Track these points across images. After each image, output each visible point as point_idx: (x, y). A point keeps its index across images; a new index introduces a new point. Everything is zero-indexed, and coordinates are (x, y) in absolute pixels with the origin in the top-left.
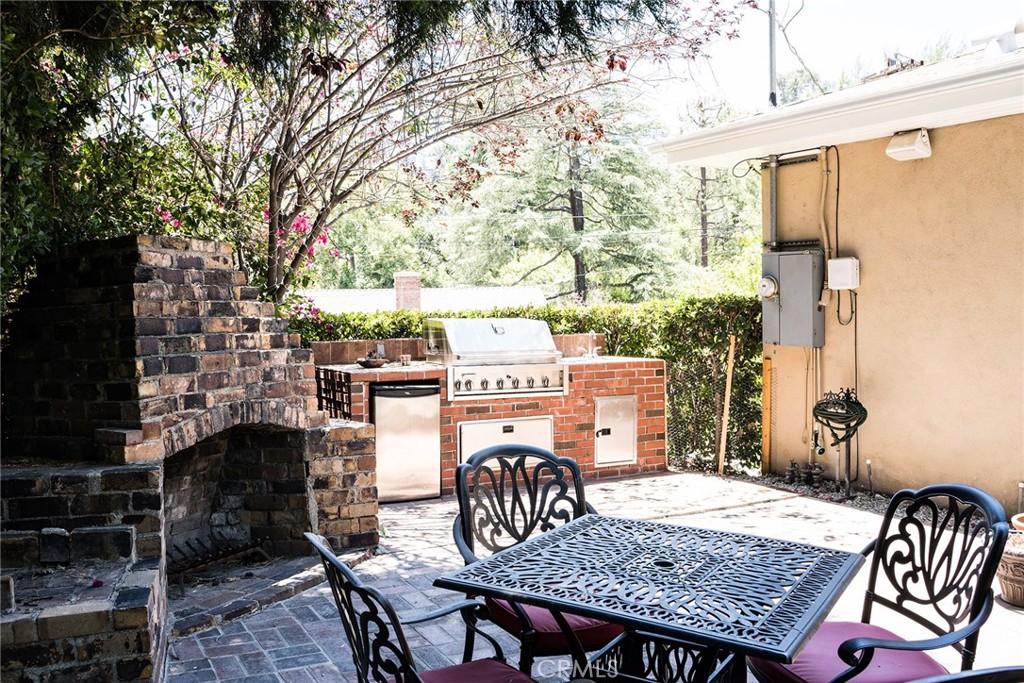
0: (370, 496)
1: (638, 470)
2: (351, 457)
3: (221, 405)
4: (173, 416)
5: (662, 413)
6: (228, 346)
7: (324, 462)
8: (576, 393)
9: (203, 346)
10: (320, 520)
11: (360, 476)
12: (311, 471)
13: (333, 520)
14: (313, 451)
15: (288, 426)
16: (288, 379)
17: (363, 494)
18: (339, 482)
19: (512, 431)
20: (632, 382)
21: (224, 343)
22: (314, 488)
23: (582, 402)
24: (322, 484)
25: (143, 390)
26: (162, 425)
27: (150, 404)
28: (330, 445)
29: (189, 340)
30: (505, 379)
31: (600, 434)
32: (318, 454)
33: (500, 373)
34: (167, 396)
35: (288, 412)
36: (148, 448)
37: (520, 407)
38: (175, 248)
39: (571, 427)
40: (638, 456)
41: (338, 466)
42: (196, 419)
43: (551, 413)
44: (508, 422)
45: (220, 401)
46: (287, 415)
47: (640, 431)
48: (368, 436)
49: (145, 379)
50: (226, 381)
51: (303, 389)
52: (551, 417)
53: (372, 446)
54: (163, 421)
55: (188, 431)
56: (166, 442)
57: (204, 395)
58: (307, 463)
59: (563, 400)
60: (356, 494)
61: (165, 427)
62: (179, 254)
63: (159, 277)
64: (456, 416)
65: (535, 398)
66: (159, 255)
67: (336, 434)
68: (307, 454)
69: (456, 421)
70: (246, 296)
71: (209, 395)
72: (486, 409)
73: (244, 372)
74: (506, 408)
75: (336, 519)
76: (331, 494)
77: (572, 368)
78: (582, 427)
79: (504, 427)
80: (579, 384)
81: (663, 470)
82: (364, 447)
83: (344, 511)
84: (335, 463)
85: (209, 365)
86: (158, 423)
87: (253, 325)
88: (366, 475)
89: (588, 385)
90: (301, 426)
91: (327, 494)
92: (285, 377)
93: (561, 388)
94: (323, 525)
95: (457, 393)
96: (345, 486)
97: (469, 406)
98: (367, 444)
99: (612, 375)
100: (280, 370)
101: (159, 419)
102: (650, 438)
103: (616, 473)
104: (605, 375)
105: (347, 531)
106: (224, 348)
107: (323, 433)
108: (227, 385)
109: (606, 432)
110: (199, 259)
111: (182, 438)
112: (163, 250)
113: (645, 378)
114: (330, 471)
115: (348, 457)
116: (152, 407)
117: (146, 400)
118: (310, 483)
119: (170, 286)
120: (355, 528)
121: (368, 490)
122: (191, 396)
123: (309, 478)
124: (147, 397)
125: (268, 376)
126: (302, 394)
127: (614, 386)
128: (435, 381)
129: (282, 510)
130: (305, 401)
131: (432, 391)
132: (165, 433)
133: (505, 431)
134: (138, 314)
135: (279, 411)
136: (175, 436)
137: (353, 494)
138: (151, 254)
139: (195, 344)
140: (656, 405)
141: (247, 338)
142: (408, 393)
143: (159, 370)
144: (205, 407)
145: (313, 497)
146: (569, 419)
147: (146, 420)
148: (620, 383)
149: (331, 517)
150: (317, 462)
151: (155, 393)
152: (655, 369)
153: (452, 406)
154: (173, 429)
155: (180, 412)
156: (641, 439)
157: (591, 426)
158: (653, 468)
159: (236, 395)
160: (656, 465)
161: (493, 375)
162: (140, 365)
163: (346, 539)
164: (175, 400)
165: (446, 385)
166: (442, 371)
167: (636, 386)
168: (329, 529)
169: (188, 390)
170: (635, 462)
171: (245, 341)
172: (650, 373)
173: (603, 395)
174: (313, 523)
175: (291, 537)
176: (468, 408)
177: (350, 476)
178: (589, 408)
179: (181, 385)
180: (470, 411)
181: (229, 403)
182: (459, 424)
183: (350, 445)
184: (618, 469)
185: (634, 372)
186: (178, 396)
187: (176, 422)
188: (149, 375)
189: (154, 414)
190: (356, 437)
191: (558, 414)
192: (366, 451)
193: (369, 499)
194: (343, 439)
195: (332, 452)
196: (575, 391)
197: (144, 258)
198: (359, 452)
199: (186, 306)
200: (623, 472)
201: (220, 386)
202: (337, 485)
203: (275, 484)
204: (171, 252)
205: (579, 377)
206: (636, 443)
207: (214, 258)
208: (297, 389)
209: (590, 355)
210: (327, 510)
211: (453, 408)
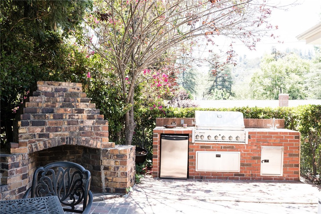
0: (124, 175)
1: (283, 179)
2: (117, 160)
3: (57, 137)
4: (34, 140)
5: (298, 155)
6: (64, 117)
7: (107, 161)
8: (252, 143)
9: (52, 117)
10: (105, 181)
11: (121, 167)
12: (102, 163)
13: (110, 182)
14: (103, 157)
15: (91, 147)
16: (93, 131)
17: (122, 174)
18: (112, 168)
19: (220, 157)
20: (281, 141)
21: (63, 117)
22: (104, 169)
23: (255, 148)
24: (106, 168)
25: (20, 131)
26: (28, 143)
27: (23, 135)
28: (109, 155)
29: (45, 115)
30: (218, 135)
31: (263, 162)
32: (105, 158)
33: (217, 133)
34: (31, 133)
35: (91, 142)
36: (21, 149)
37: (225, 147)
38: (54, 85)
39: (249, 158)
40: (284, 173)
41: (112, 163)
42: (44, 141)
43: (240, 151)
44: (218, 153)
45: (56, 136)
46: (90, 143)
47: (285, 162)
48: (124, 153)
49: (22, 127)
50: (60, 130)
51: (101, 134)
52: (239, 152)
53: (126, 157)
54: (28, 141)
55: (40, 145)
56: (30, 148)
57: (49, 134)
58: (101, 160)
59: (246, 146)
60: (119, 174)
61: (29, 143)
62: (56, 87)
63: (43, 95)
64: (196, 149)
65: (231, 144)
66: (46, 88)
67: (112, 152)
68: (101, 157)
69: (196, 151)
70: (83, 101)
71: (50, 134)
72: (210, 147)
73: (69, 127)
74: (218, 147)
75: (111, 182)
76: (110, 172)
77: (249, 133)
78: (254, 158)
79: (216, 155)
80: (254, 140)
81: (297, 181)
82: (123, 157)
83: (114, 179)
84: (111, 162)
85: (51, 124)
86: (26, 142)
87: (81, 111)
88: (123, 167)
89: (259, 141)
90: (98, 147)
91: (108, 172)
92: (91, 130)
93: (244, 141)
94: (107, 183)
95: (196, 140)
96: (115, 170)
97: (201, 145)
98: (124, 156)
99: (271, 137)
100: (88, 127)
101: (27, 140)
102: (291, 166)
103: (271, 179)
104: (267, 137)
105: (115, 187)
106: (62, 119)
107: (107, 151)
108: (60, 131)
109: (266, 161)
110: (65, 89)
111: (37, 147)
112: (49, 86)
113: (289, 139)
114: (109, 164)
115: (116, 160)
116: (24, 136)
117: (21, 134)
118: (102, 168)
119: (46, 98)
120: (118, 186)
121: (124, 173)
122: (42, 134)
123: (102, 166)
124: (23, 133)
125: (81, 129)
126: (100, 136)
127: (272, 142)
128: (188, 135)
129: (95, 176)
130: (101, 139)
131: (184, 138)
132: (29, 145)
133: (217, 157)
134: (27, 107)
135: (87, 141)
136: (34, 147)
137: (118, 174)
138: (43, 87)
139: (48, 117)
140: (294, 151)
141: (75, 115)
142: (175, 139)
143: (28, 125)
144: (49, 138)
145: (103, 172)
146: (248, 154)
147: (21, 140)
148: (275, 141)
149: (109, 181)
150: (105, 161)
151: (26, 132)
152: (294, 136)
153: (194, 145)
154: (33, 144)
155: (36, 139)
156: (285, 166)
157: (259, 158)
158: (291, 179)
159: (64, 135)
160: (293, 178)
161: (213, 134)
162: (19, 123)
163: (114, 189)
164: (35, 135)
165: (191, 137)
166: (190, 131)
167: (283, 143)
168: (108, 185)
169: (41, 132)
170: (282, 175)
171: (74, 117)
172: (292, 137)
173: (265, 145)
174: (103, 182)
175: (97, 186)
176: (201, 146)
177: (117, 167)
178: (258, 150)
179: (38, 130)
180: (202, 147)
181: (60, 137)
182: (197, 152)
183: (117, 156)
184: (273, 178)
185: (283, 137)
186: (36, 134)
187: (34, 142)
188: (24, 126)
189: (25, 139)
190: (120, 153)
191: (243, 152)
192: (123, 158)
193: (124, 176)
194: (115, 153)
195: (110, 158)
196: (252, 142)
197: (39, 88)
198: (120, 159)
199: (50, 104)
200: (275, 179)
201: (57, 131)
202: (112, 170)
203: (93, 166)
204: (52, 86)
205: (253, 137)
206: (282, 167)
207: (73, 88)
208: (97, 134)
209: (273, 128)
210: (108, 178)
211: (194, 146)
